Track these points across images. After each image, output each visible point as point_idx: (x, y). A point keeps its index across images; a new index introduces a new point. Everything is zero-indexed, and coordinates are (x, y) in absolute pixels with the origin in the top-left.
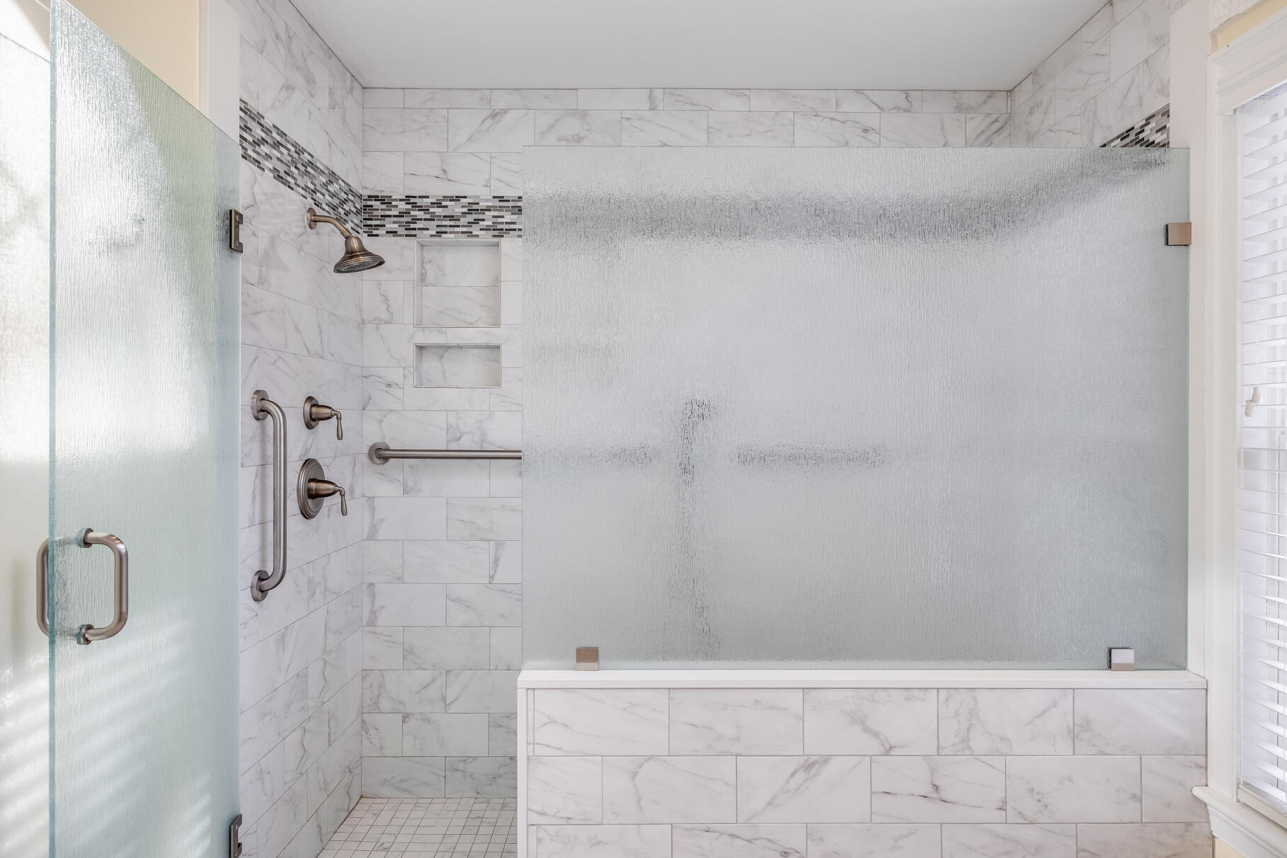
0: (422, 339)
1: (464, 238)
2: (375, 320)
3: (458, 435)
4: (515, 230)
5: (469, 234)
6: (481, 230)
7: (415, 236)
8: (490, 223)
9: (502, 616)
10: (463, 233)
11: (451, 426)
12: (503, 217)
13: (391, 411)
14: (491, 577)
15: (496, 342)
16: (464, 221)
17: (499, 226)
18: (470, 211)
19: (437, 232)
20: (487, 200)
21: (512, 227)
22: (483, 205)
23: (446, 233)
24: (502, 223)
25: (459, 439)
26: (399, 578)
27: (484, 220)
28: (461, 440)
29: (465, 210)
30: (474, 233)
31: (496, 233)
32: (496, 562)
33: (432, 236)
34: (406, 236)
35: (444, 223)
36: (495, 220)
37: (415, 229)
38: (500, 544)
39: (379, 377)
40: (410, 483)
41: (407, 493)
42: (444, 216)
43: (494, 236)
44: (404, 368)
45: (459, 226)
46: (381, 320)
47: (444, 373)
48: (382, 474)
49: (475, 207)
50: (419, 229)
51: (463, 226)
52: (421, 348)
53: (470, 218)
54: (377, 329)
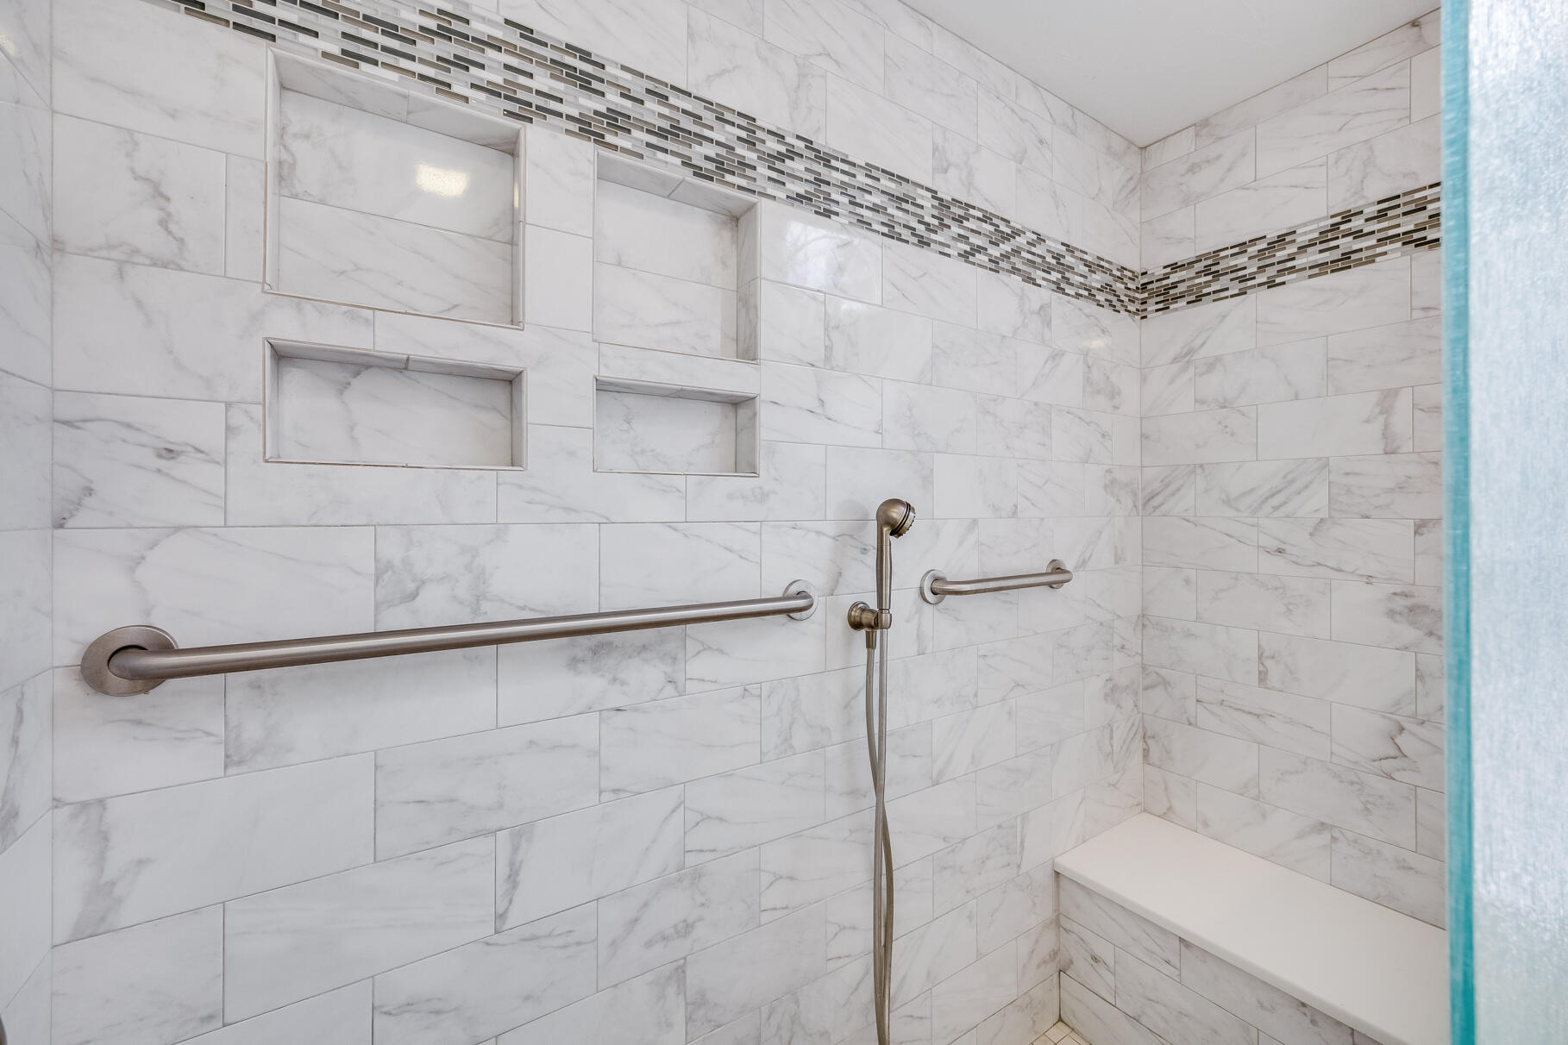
0: (290, 329)
1: (426, 93)
2: (111, 247)
3: (411, 586)
4: (560, 115)
5: (444, 87)
6: (473, 86)
7: (273, 38)
8: (499, 80)
9: (527, 998)
10: (422, 77)
11: (389, 566)
12: (531, 76)
13: (178, 529)
14: (500, 917)
15: (509, 363)
16: (423, 48)
17: (521, 95)
18: (445, 33)
19: (344, 52)
20: (491, 23)
21: (553, 105)
22: (478, 28)
23: (375, 63)
24: (529, 90)
25: (414, 596)
26: (210, 1018)
27: (482, 67)
28: (419, 600)
29: (432, 24)
30: (456, 89)
31: (515, 108)
32: (513, 879)
33: (325, 55)
34: (237, 26)
35: (366, 34)
36: (511, 76)
37: (272, 20)
38: (521, 834)
39: (129, 426)
40: (252, 731)
41: (240, 763)
42: (366, 17)
43: (510, 114)
44: (228, 405)
45: (412, 58)
46: (136, 251)
47: (352, 428)
48: (139, 722)
49: (456, 26)
50: (283, 23)
51: (422, 61)
52: (281, 356)
53: (449, 49)
54: (121, 275)
